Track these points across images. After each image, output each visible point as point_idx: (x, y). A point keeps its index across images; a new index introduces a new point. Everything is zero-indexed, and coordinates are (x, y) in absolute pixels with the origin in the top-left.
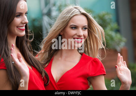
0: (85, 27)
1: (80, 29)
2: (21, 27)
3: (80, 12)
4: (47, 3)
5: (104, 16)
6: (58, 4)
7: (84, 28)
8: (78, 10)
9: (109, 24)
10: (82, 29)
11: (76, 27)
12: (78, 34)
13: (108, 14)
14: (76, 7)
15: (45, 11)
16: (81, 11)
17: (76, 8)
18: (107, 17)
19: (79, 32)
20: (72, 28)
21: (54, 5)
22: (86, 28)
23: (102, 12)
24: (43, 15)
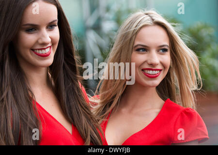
0: (163, 48)
1: (154, 52)
2: (39, 49)
3: (153, 20)
4: (94, 7)
5: (199, 30)
6: (115, 7)
7: (162, 50)
8: (149, 18)
9: (208, 45)
10: (158, 51)
11: (145, 49)
12: (149, 62)
13: (206, 26)
14: (147, 12)
15: (91, 22)
16: (154, 18)
17: (147, 14)
18: (204, 33)
19: (152, 57)
20: (138, 50)
21: (108, 9)
22: (165, 50)
23: (196, 24)
24: (86, 29)
